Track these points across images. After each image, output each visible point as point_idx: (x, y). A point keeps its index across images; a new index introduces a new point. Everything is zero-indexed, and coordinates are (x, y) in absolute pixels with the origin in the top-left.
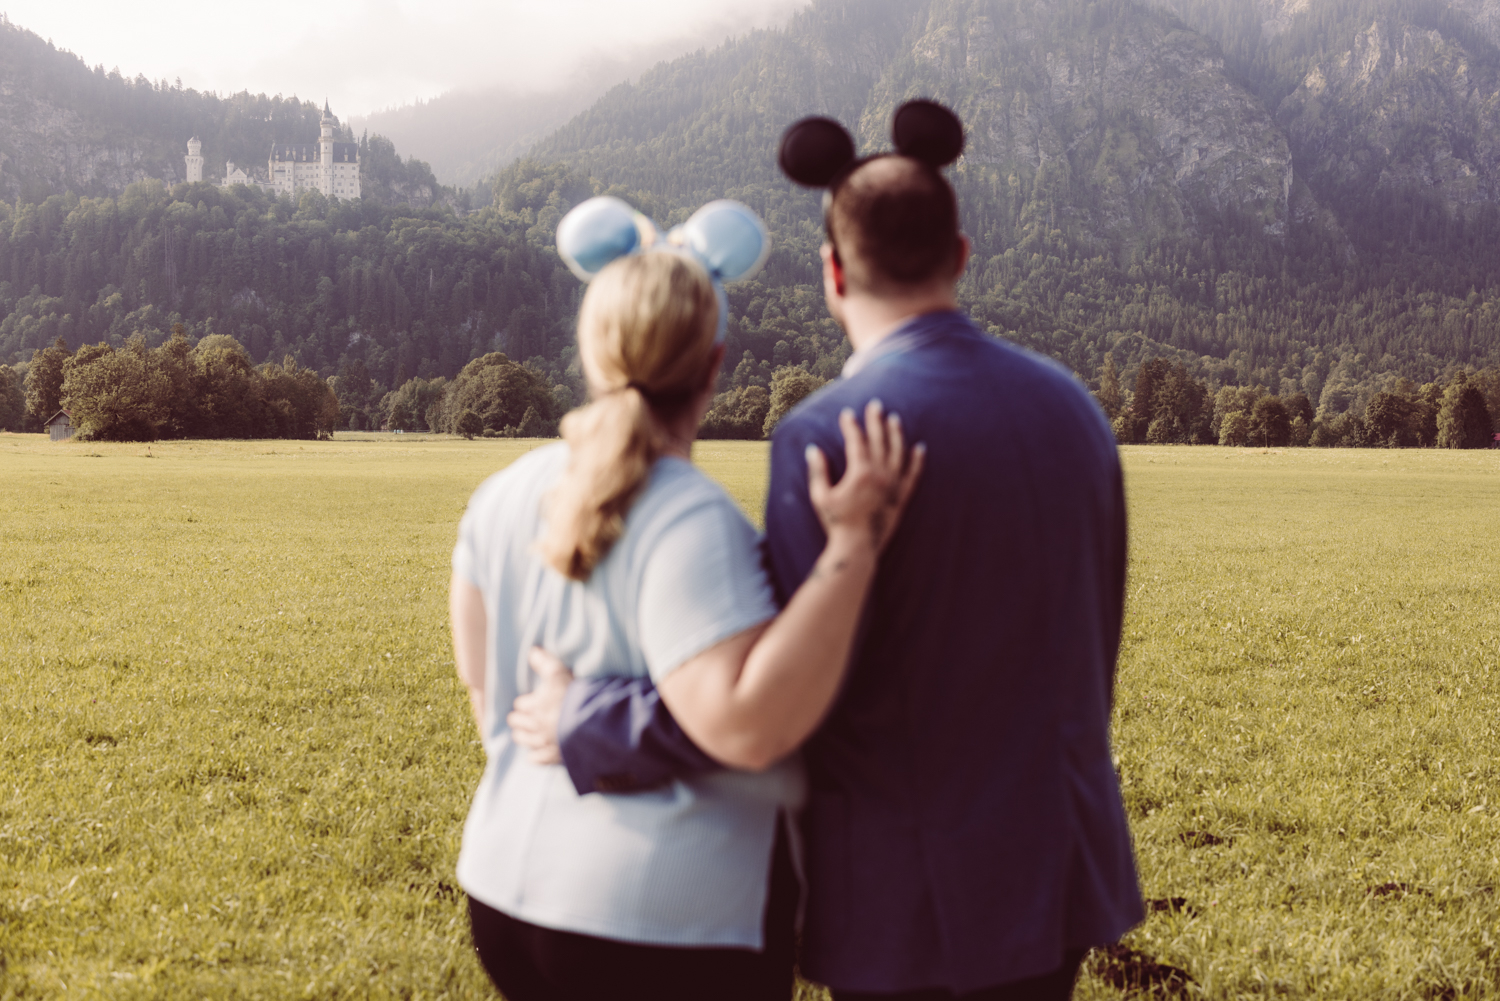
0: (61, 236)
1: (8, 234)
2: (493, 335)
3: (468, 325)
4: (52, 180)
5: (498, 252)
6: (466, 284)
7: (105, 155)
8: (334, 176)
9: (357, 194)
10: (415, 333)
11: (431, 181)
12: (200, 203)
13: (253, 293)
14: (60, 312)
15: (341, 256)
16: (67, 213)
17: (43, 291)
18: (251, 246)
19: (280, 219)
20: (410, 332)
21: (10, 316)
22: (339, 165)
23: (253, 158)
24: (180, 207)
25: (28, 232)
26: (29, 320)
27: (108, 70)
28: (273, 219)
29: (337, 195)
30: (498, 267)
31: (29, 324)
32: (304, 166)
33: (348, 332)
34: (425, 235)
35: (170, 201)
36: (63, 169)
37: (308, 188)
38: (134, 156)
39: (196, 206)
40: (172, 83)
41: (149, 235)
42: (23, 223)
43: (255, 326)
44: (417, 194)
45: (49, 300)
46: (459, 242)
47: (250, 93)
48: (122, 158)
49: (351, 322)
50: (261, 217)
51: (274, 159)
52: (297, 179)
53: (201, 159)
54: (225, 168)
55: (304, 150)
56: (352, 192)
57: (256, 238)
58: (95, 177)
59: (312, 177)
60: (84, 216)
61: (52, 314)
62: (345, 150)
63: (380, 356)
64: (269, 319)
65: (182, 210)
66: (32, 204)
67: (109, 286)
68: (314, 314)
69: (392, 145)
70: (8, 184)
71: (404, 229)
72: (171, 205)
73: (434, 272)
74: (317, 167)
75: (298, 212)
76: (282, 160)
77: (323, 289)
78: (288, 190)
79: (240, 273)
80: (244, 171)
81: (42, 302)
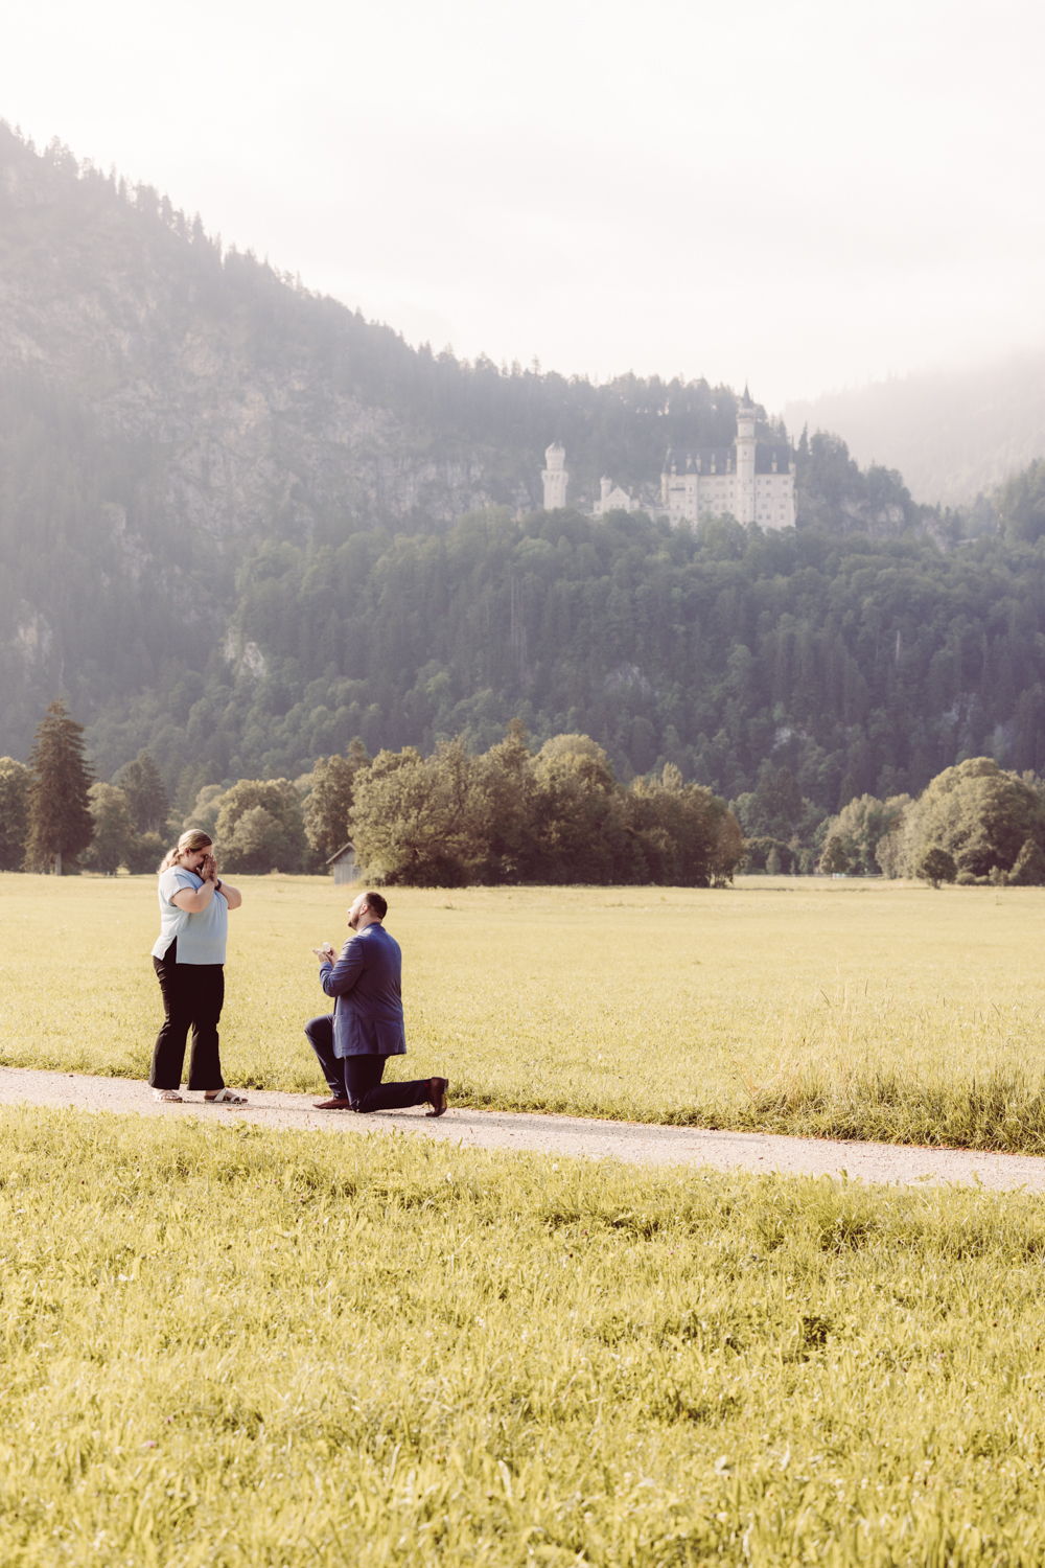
0: (367, 591)
1: (296, 591)
2: (990, 729)
3: (953, 715)
4: (358, 510)
5: (999, 604)
6: (950, 653)
7: (431, 472)
8: (756, 495)
9: (790, 520)
10: (873, 728)
11: (903, 498)
12: (562, 540)
13: (636, 670)
14: (364, 704)
15: (765, 615)
16: (376, 558)
17: (342, 672)
18: (633, 601)
19: (676, 561)
20: (866, 727)
21: (297, 708)
22: (764, 478)
23: (640, 471)
24: (533, 546)
25: (322, 587)
26: (321, 714)
27: (436, 351)
28: (666, 561)
29: (760, 523)
30: (999, 628)
31: (322, 718)
32: (712, 481)
33: (774, 727)
34: (890, 581)
35: (519, 538)
36: (373, 494)
37: (717, 513)
38: (472, 472)
39: (555, 545)
40: (526, 365)
41: (489, 588)
42: (316, 574)
43: (637, 718)
44: (882, 517)
45: (349, 683)
46: (941, 589)
47: (638, 374)
48: (455, 475)
49: (778, 712)
50: (648, 557)
51: (669, 472)
52: (703, 501)
53: (564, 475)
54: (600, 487)
55: (713, 457)
56: (782, 517)
57: (640, 590)
58: (417, 504)
59: (724, 496)
60: (399, 562)
61: (354, 704)
62: (774, 456)
63: (820, 763)
64: (658, 709)
65: (537, 550)
66: (328, 546)
67: (432, 663)
68: (724, 702)
69: (845, 446)
70: (297, 519)
71: (858, 572)
72: (521, 543)
73: (903, 636)
74: (731, 483)
75: (703, 549)
76: (681, 472)
77: (738, 664)
78: (688, 517)
79: (617, 642)
80: (626, 490)
81: (339, 688)
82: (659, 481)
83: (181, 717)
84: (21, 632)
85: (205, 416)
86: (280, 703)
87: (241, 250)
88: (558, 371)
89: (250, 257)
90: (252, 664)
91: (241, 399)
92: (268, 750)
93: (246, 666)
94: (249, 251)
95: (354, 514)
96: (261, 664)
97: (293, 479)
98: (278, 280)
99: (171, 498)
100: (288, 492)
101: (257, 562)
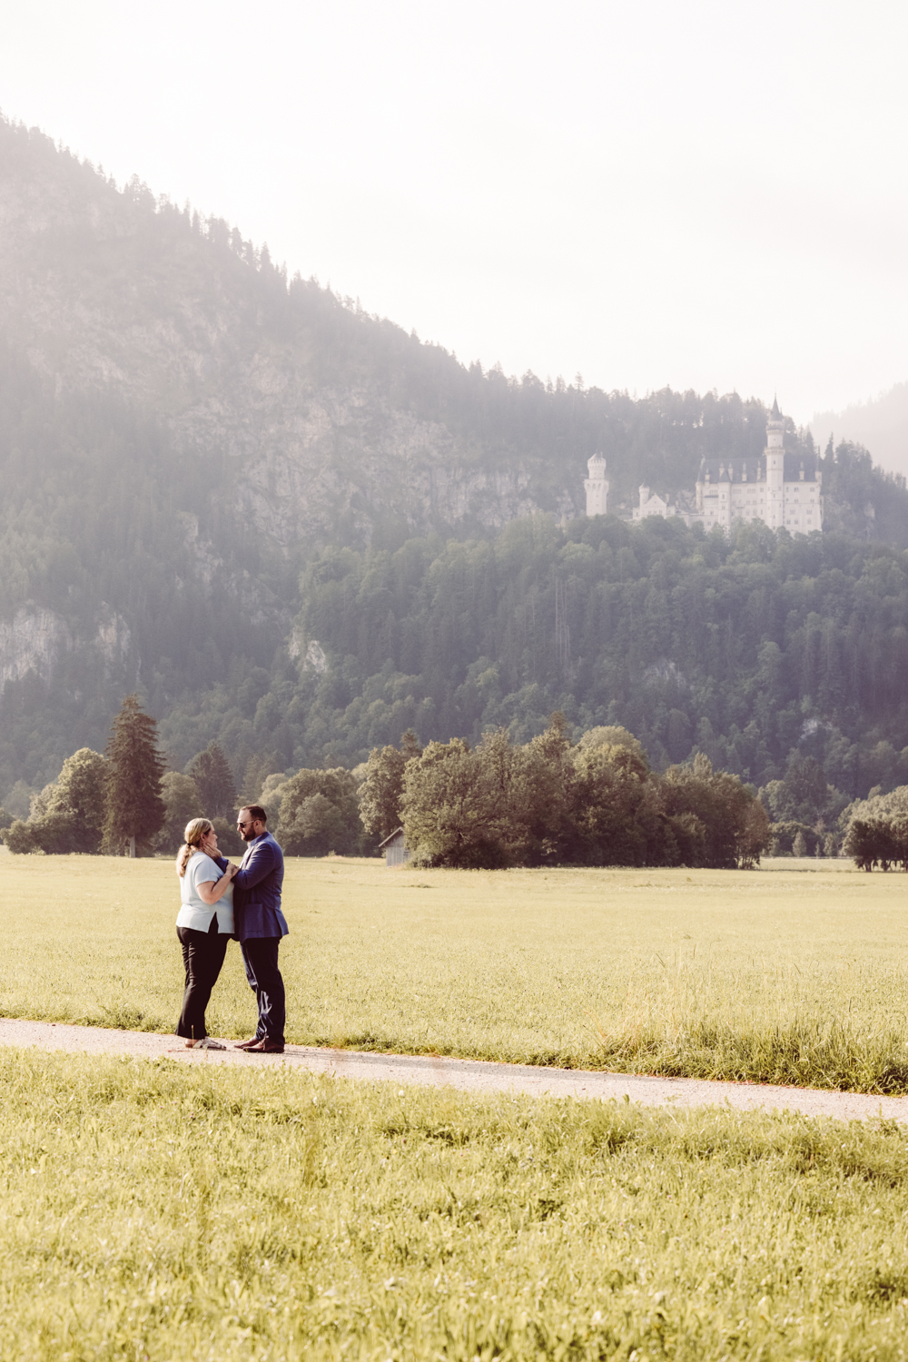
0: (421, 593)
1: (355, 593)
4: (414, 517)
7: (481, 481)
8: (785, 502)
9: (817, 525)
12: (603, 544)
13: (672, 665)
14: (419, 697)
15: (793, 613)
16: (430, 562)
17: (398, 668)
18: (670, 601)
19: (710, 563)
21: (356, 701)
22: (792, 485)
23: (676, 479)
24: (576, 550)
25: (380, 589)
26: (379, 706)
27: (486, 369)
28: (700, 564)
29: (788, 528)
31: (379, 711)
32: (743, 488)
33: (801, 718)
35: (563, 542)
36: (427, 503)
37: (748, 519)
38: (520, 481)
39: (597, 549)
40: (570, 381)
41: (535, 589)
42: (374, 577)
43: (673, 711)
45: (404, 679)
47: (674, 389)
48: (503, 484)
49: (805, 704)
50: (683, 560)
51: (703, 481)
52: (735, 507)
53: (605, 484)
54: (639, 495)
55: (744, 466)
56: (809, 522)
57: (676, 591)
58: (469, 512)
59: (755, 503)
60: (451, 565)
61: (409, 698)
62: (802, 465)
63: (845, 753)
64: (693, 702)
65: (579, 554)
66: (385, 551)
67: (482, 660)
68: (754, 694)
69: (868, 455)
70: (357, 525)
72: (565, 548)
74: (762, 490)
75: (735, 552)
76: (715, 480)
77: (768, 659)
78: (721, 522)
79: (654, 639)
80: (663, 498)
81: (396, 683)
82: (695, 489)
83: (249, 710)
84: (102, 631)
85: (272, 431)
86: (340, 697)
87: (306, 277)
88: (599, 387)
89: (313, 284)
90: (315, 661)
91: (305, 415)
92: (330, 741)
93: (309, 663)
94: (312, 278)
95: (410, 521)
96: (323, 660)
97: (353, 489)
98: (339, 304)
99: (240, 507)
100: (349, 501)
101: (319, 566)
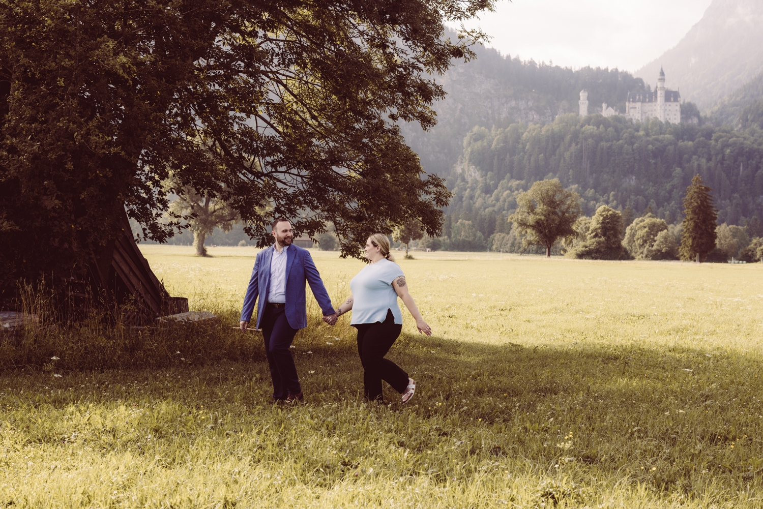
0: (520, 146)
1: (490, 146)
4: (485, 117)
7: (513, 103)
8: (665, 110)
9: (679, 120)
10: (734, 201)
13: (634, 177)
15: (686, 156)
16: (523, 134)
17: (512, 177)
18: (633, 150)
20: (731, 201)
21: (496, 191)
22: (668, 104)
24: (590, 128)
25: (502, 144)
28: (644, 135)
29: (669, 121)
31: (508, 196)
32: (647, 105)
34: (735, 143)
35: (582, 127)
36: (490, 112)
37: (651, 117)
38: (529, 103)
39: (598, 127)
40: (548, 63)
41: (574, 145)
42: (498, 139)
43: (641, 198)
45: (518, 182)
46: (755, 146)
47: (591, 67)
48: (522, 104)
50: (636, 133)
51: (629, 101)
52: (643, 113)
53: (587, 102)
54: (601, 107)
55: (647, 95)
56: (675, 119)
57: (635, 146)
58: (508, 115)
59: (652, 111)
60: (533, 134)
64: (646, 193)
65: (592, 130)
66: (502, 129)
68: (671, 190)
71: (721, 140)
72: (584, 128)
73: (743, 165)
74: (655, 105)
75: (649, 131)
76: (634, 101)
77: (677, 175)
78: (639, 119)
79: (627, 166)
80: (613, 108)
81: (514, 183)
86: (488, 190)
88: (559, 65)
90: (473, 175)
92: (487, 208)
93: (470, 175)
95: (483, 119)
96: (478, 175)
97: (460, 106)
100: (458, 111)
101: (473, 135)
